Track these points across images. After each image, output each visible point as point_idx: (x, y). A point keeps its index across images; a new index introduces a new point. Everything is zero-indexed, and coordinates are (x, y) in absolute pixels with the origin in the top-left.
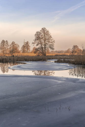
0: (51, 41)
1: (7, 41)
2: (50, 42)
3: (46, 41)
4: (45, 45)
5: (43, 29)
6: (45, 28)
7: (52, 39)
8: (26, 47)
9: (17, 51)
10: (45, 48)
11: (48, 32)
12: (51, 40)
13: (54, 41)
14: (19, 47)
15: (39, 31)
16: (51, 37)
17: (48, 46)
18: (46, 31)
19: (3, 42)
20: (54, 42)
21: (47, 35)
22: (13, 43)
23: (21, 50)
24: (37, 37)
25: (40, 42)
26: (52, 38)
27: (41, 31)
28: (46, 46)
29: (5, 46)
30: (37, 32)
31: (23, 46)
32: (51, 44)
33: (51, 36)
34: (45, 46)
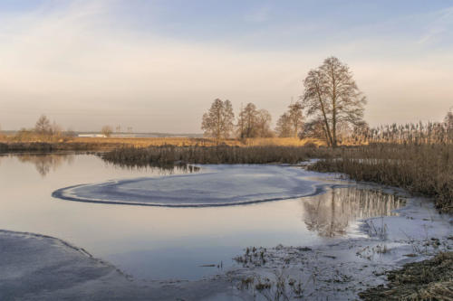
0: (353, 99)
1: (227, 102)
2: (351, 103)
3: (338, 100)
4: (334, 112)
5: (328, 61)
6: (336, 59)
7: (356, 92)
8: (292, 121)
9: (263, 132)
10: (334, 124)
11: (343, 70)
12: (355, 96)
13: (363, 100)
14: (270, 119)
15: (318, 70)
16: (353, 85)
17: (345, 115)
18: (339, 69)
19: (218, 104)
20: (365, 103)
21: (340, 79)
22: (249, 108)
23: (277, 129)
24: (310, 89)
25: (319, 104)
26: (356, 88)
27: (321, 68)
28: (337, 116)
29: (223, 118)
30: (312, 73)
31: (284, 116)
32: (354, 108)
33: (353, 83)
34: (334, 116)
